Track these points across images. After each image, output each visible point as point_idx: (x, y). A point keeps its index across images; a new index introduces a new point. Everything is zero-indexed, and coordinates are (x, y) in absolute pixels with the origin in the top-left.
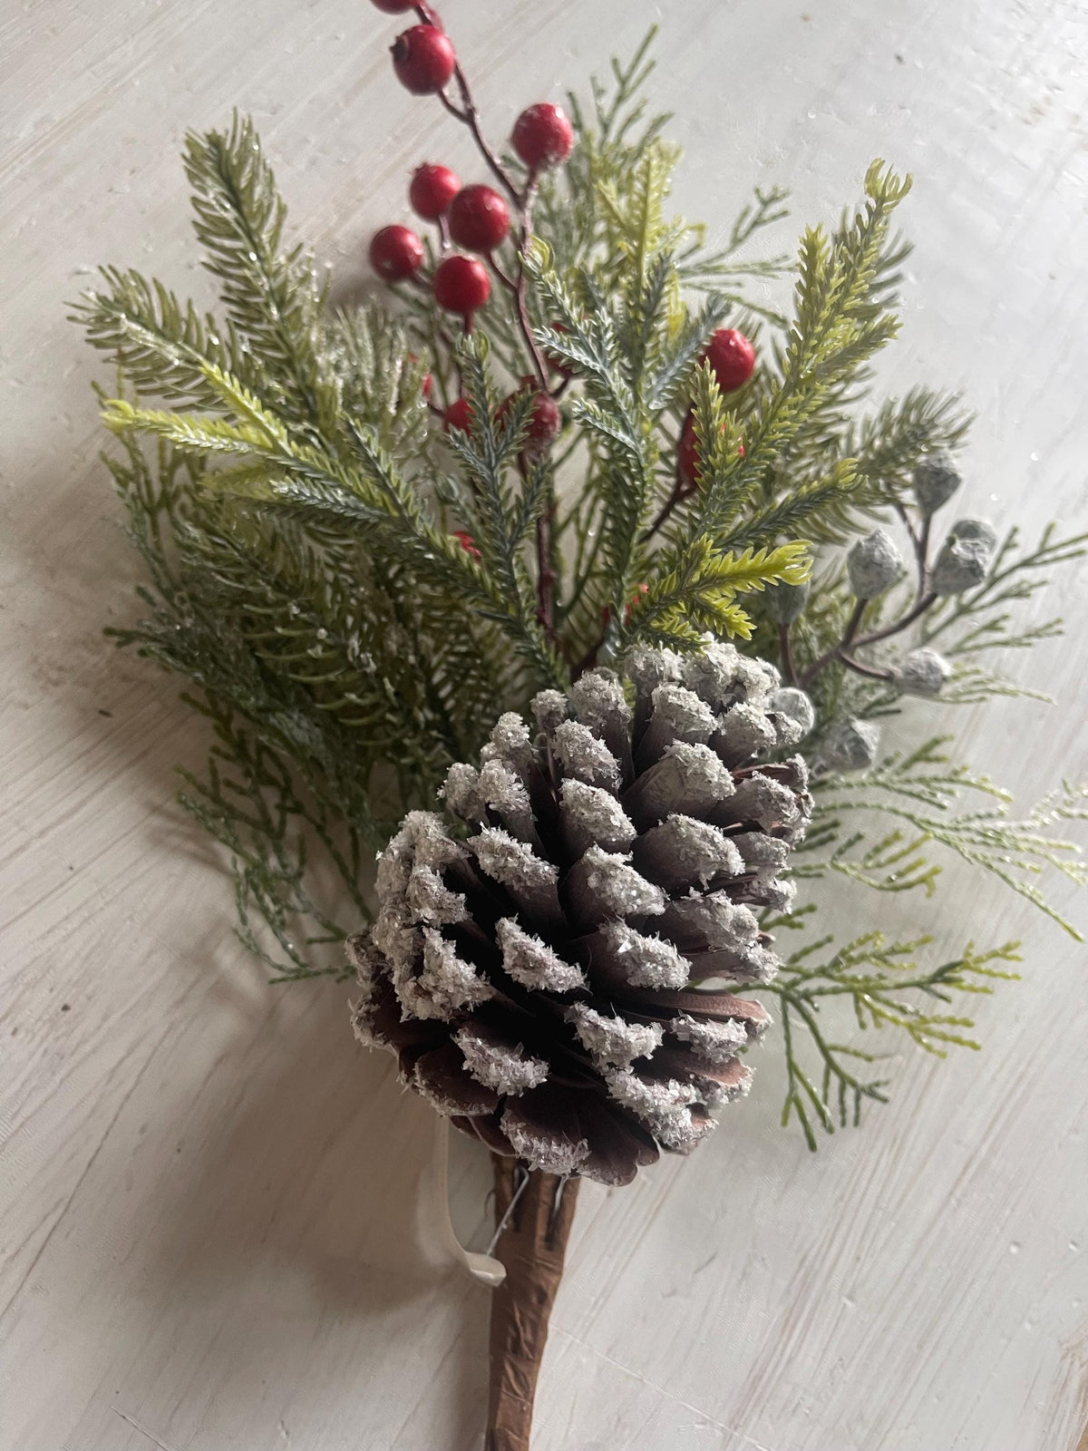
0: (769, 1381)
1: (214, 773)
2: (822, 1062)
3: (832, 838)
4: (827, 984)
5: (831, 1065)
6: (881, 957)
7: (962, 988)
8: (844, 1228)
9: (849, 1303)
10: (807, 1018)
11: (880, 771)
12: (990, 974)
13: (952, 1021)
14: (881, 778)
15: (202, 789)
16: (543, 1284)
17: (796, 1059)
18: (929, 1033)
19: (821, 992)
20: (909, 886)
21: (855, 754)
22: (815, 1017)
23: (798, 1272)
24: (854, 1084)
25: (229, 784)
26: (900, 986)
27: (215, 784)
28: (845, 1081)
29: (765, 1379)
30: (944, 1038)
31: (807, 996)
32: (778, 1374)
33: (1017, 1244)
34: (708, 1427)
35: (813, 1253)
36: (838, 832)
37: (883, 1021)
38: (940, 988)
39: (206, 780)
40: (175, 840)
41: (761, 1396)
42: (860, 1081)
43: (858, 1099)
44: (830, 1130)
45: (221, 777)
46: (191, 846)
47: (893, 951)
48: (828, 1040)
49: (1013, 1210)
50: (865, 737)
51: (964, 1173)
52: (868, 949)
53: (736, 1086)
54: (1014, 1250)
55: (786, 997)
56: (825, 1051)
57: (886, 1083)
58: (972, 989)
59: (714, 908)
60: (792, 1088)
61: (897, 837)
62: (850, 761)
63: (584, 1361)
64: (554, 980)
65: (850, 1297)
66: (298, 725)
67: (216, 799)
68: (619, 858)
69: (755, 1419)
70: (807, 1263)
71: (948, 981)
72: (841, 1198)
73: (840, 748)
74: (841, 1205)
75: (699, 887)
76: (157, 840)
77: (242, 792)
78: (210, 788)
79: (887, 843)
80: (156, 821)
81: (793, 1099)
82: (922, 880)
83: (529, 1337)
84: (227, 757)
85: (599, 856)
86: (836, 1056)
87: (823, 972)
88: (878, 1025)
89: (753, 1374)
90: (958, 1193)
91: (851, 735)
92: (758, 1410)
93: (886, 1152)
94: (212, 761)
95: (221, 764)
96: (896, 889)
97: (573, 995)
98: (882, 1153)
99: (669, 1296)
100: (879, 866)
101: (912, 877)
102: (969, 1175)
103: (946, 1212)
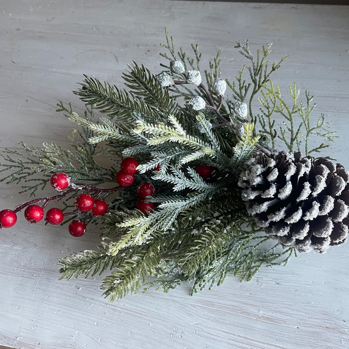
33: (97, 323)
69: (46, 274)
89: (55, 270)
92: (48, 274)
102: (111, 307)
103: (101, 303)
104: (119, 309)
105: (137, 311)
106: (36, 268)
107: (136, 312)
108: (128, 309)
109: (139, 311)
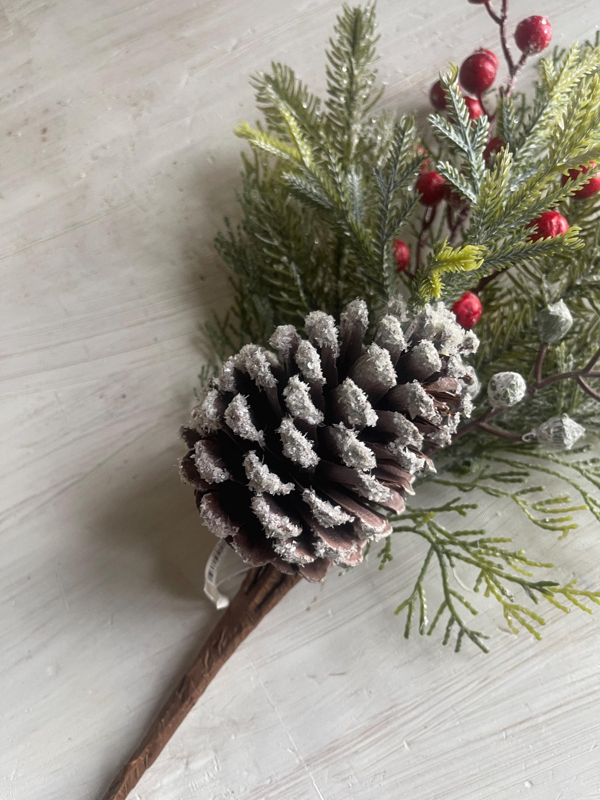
0: (338, 754)
2: (443, 599)
3: (520, 481)
4: (464, 554)
5: (447, 602)
6: (505, 555)
7: (552, 602)
8: (426, 706)
9: (406, 746)
10: (442, 566)
11: (585, 463)
12: (575, 602)
13: (533, 616)
14: (582, 467)
15: (219, 324)
16: (243, 624)
17: (422, 584)
18: (515, 616)
19: (458, 556)
20: (553, 529)
21: (556, 436)
22: (448, 568)
23: (387, 711)
24: (460, 623)
26: (509, 578)
27: (226, 323)
28: (454, 618)
29: (337, 752)
30: (523, 622)
31: (449, 554)
32: (346, 754)
33: (530, 782)
34: (294, 754)
35: (401, 707)
36: (526, 480)
37: (491, 594)
38: (535, 592)
40: (202, 345)
41: (330, 759)
42: (465, 623)
43: (461, 635)
44: (421, 632)
45: (230, 322)
46: (206, 350)
47: (514, 556)
48: (451, 587)
49: (540, 763)
50: (566, 429)
51: (521, 723)
52: (500, 546)
53: (335, 549)
54: (527, 785)
55: (434, 547)
56: (447, 592)
57: (486, 638)
58: (558, 605)
59: (345, 436)
60: (413, 597)
61: (565, 500)
62: (551, 440)
63: (252, 679)
64: (241, 430)
65: (409, 744)
66: (263, 305)
67: (223, 330)
68: (303, 386)
69: (320, 768)
70: (394, 710)
71: (543, 591)
72: (435, 689)
73: (548, 430)
74: (432, 693)
75: (345, 423)
76: (194, 342)
77: (235, 332)
78: (222, 325)
79: (556, 501)
80: (199, 334)
81: (409, 603)
82: (562, 529)
83: (224, 644)
84: (236, 314)
85: (296, 381)
86: (454, 600)
87: (464, 545)
88: (487, 595)
89: (332, 745)
90: (510, 732)
91: (558, 424)
92: (324, 765)
93: (476, 682)
94: (228, 314)
95: (232, 315)
96: (545, 528)
97: (251, 445)
98: (474, 681)
99: (310, 677)
100: (544, 511)
101: (559, 525)
102: (522, 727)
103: (496, 737)
104: (541, 719)
105: (581, 694)
106: (285, 774)
107: (581, 698)
108: (558, 704)
109: (582, 690)
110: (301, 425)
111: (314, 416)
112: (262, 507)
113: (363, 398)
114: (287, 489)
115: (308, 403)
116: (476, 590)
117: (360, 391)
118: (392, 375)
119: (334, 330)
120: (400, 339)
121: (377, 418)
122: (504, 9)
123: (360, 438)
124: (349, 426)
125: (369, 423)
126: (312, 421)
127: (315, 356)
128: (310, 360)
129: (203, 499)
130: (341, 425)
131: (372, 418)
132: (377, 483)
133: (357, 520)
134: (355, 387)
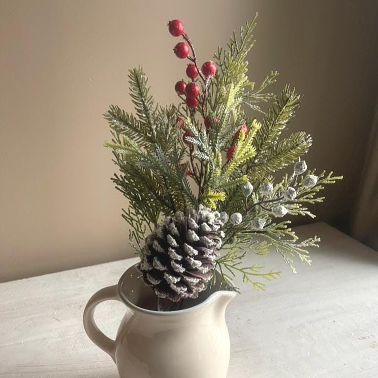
1: (129, 210)
12: (273, 277)
13: (262, 284)
18: (257, 285)
21: (257, 226)
25: (132, 213)
30: (259, 287)
37: (248, 281)
39: (128, 213)
45: (131, 211)
59: (190, 260)
67: (129, 216)
68: (173, 250)
73: (254, 225)
75: (189, 256)
77: (134, 215)
84: (132, 207)
85: (170, 249)
95: (130, 208)
97: (164, 271)
110: (177, 262)
111: (179, 258)
112: (174, 287)
113: (192, 248)
114: (179, 280)
115: (176, 255)
116: (244, 281)
117: (190, 247)
118: (198, 238)
119: (176, 229)
120: (196, 226)
121: (197, 252)
122: (194, 55)
123: (195, 259)
124: (191, 257)
125: (196, 254)
126: (179, 260)
127: (173, 240)
128: (173, 242)
129: (155, 289)
130: (188, 257)
131: (196, 253)
132: (204, 268)
133: (202, 279)
134: (188, 246)
